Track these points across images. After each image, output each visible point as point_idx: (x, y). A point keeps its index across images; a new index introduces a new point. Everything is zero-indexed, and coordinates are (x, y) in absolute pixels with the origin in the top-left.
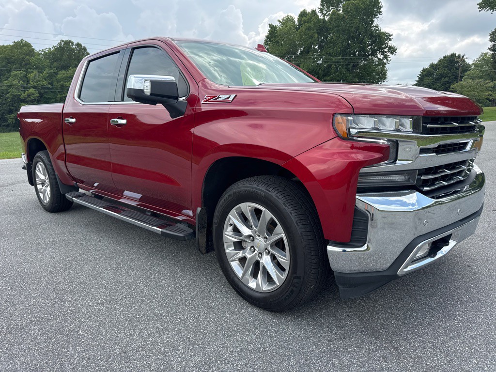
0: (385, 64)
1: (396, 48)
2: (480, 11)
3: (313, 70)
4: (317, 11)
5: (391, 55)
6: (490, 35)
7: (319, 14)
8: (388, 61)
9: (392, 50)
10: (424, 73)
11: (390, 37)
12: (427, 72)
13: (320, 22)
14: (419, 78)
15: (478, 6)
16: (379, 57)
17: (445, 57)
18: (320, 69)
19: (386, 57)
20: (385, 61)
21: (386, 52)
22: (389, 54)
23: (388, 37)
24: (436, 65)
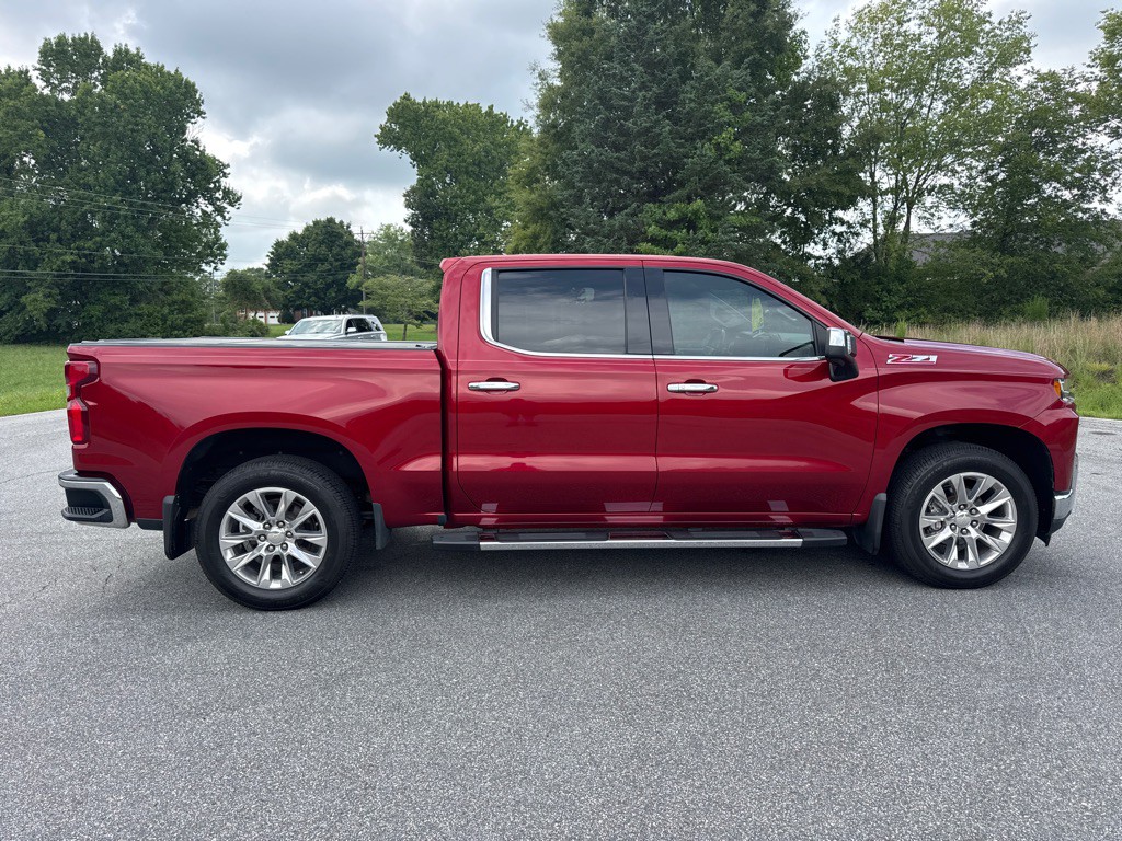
0: (219, 225)
1: (239, 194)
2: (381, 149)
3: (44, 219)
4: (34, 76)
5: (229, 208)
6: (405, 196)
7: (40, 84)
8: (224, 218)
9: (232, 198)
10: (281, 250)
11: (225, 170)
12: (287, 248)
13: (50, 104)
14: (271, 259)
15: (376, 140)
16: (203, 207)
17: (316, 223)
18: (61, 219)
19: (220, 211)
20: (219, 219)
21: (218, 199)
22: (225, 205)
23: (219, 168)
24: (303, 236)
